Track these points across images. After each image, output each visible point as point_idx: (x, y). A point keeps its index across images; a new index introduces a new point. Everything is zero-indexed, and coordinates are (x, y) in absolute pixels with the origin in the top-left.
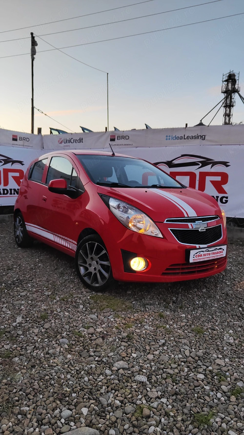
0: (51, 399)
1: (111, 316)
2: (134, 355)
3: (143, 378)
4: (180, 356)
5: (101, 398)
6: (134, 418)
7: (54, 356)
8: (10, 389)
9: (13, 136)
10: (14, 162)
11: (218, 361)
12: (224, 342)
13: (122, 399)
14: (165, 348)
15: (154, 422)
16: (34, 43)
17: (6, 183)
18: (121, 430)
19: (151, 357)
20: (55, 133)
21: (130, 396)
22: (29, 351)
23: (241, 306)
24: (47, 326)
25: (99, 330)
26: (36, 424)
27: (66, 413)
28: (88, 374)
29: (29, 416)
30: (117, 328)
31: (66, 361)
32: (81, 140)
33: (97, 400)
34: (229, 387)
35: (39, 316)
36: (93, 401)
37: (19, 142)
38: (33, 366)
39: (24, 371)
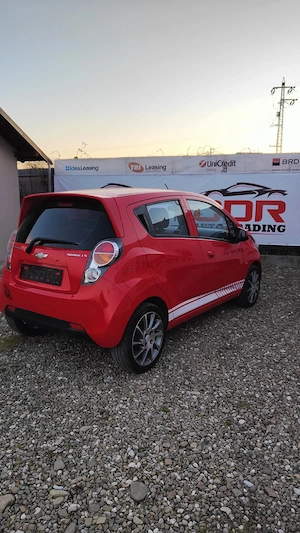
9: (275, 159)
10: (272, 192)
17: (259, 218)
37: (281, 166)
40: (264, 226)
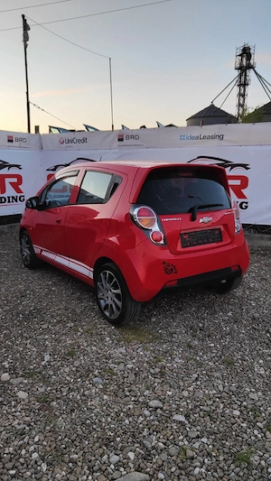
0: (97, 445)
1: (140, 349)
2: (170, 393)
3: (182, 418)
4: (214, 392)
5: (144, 442)
6: (179, 461)
7: (90, 397)
8: (55, 436)
9: (9, 137)
10: (10, 166)
11: (251, 395)
12: (255, 374)
13: (164, 441)
14: (198, 383)
15: (199, 464)
16: (26, 27)
18: (169, 473)
19: (186, 394)
20: (54, 131)
21: (172, 437)
22: (64, 394)
23: (268, 331)
24: (77, 363)
25: (130, 366)
26: (88, 472)
27: (115, 459)
28: (128, 416)
29: (80, 464)
30: (148, 363)
31: (104, 403)
32: (85, 140)
33: (141, 443)
34: (265, 422)
35: (67, 352)
36: (138, 445)
37: (15, 143)
38: (72, 411)
39: (64, 416)
40: (9, 197)
